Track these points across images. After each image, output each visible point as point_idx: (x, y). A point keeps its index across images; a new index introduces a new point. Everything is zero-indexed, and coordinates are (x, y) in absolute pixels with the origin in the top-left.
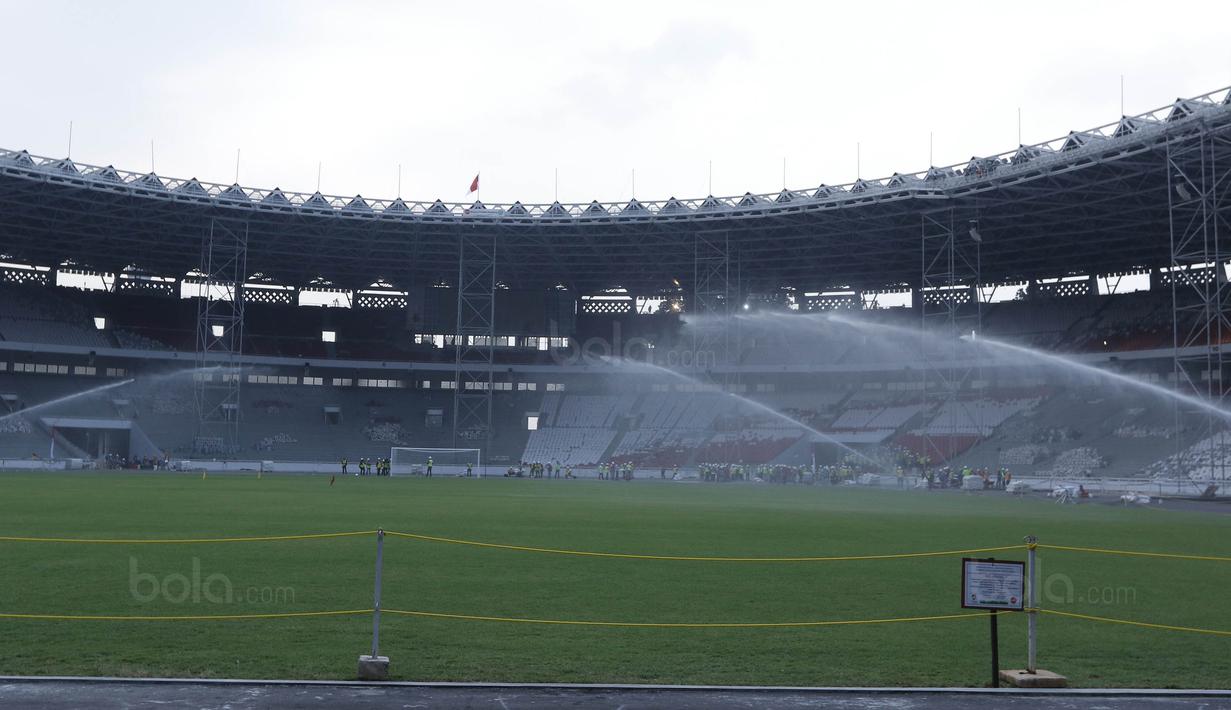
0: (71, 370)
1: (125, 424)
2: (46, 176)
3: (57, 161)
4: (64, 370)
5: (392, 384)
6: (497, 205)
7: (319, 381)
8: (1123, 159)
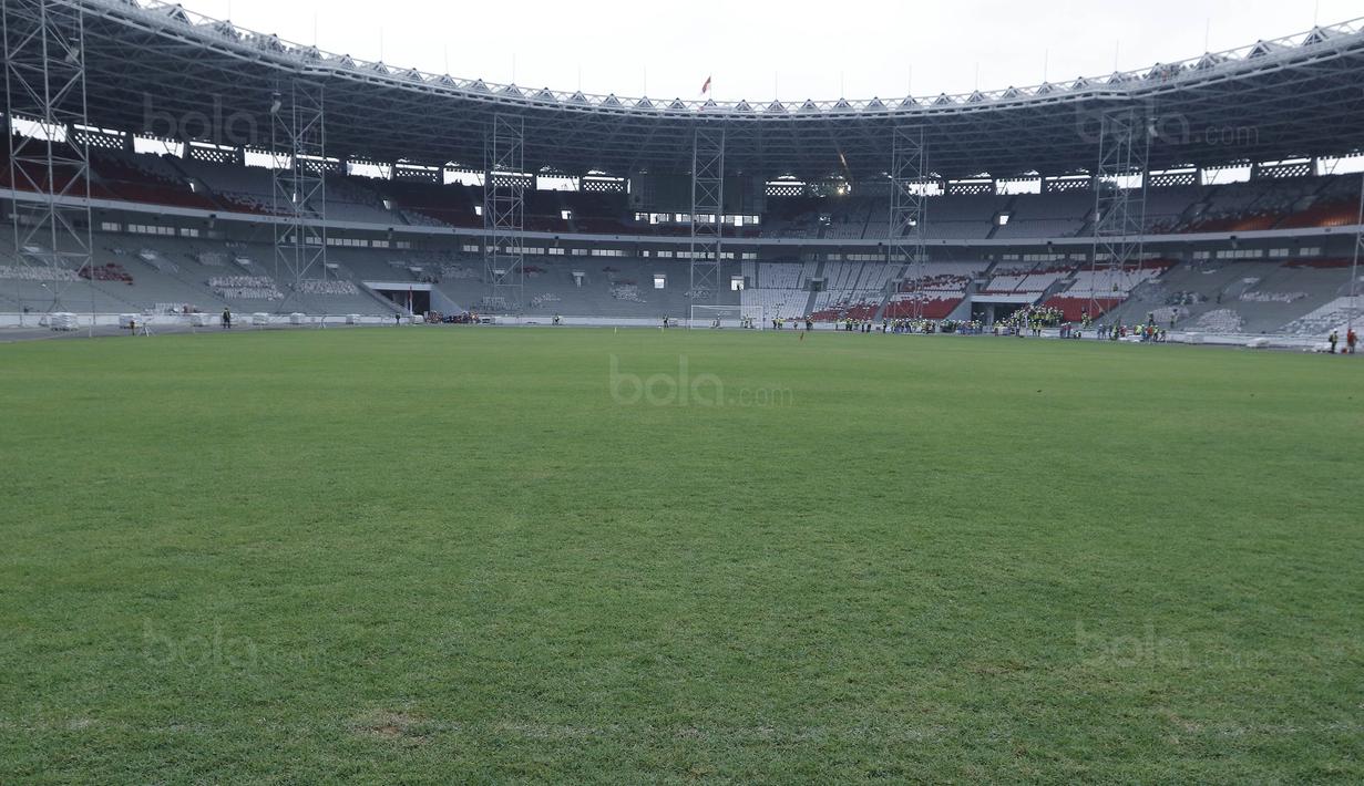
0: (370, 243)
1: (426, 287)
2: (365, 77)
3: (372, 64)
4: (364, 243)
5: (618, 253)
6: (727, 103)
7: (561, 251)
8: (1311, 65)
